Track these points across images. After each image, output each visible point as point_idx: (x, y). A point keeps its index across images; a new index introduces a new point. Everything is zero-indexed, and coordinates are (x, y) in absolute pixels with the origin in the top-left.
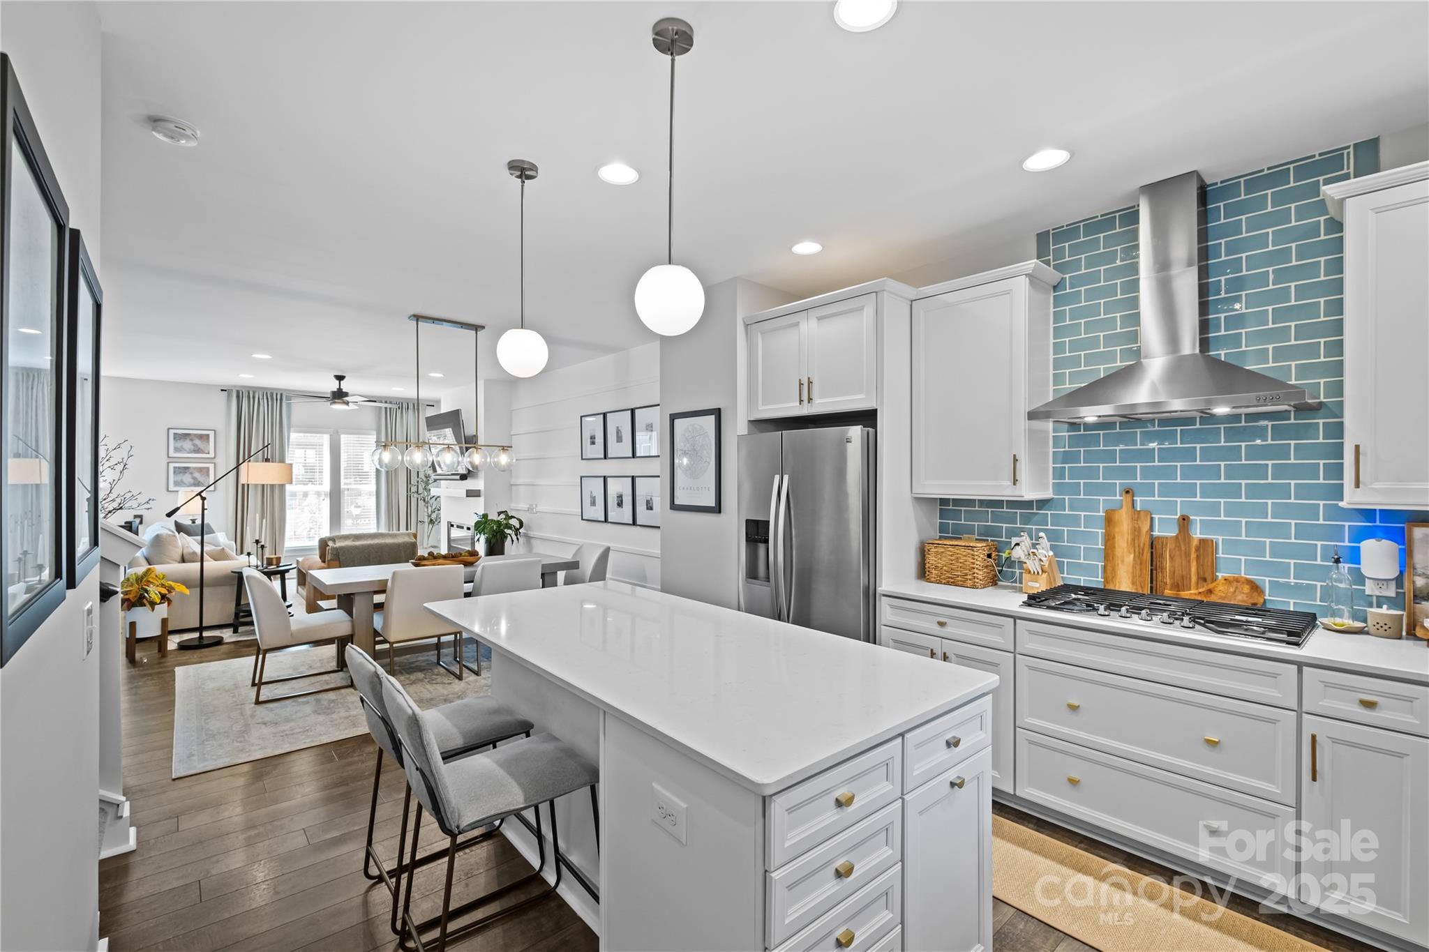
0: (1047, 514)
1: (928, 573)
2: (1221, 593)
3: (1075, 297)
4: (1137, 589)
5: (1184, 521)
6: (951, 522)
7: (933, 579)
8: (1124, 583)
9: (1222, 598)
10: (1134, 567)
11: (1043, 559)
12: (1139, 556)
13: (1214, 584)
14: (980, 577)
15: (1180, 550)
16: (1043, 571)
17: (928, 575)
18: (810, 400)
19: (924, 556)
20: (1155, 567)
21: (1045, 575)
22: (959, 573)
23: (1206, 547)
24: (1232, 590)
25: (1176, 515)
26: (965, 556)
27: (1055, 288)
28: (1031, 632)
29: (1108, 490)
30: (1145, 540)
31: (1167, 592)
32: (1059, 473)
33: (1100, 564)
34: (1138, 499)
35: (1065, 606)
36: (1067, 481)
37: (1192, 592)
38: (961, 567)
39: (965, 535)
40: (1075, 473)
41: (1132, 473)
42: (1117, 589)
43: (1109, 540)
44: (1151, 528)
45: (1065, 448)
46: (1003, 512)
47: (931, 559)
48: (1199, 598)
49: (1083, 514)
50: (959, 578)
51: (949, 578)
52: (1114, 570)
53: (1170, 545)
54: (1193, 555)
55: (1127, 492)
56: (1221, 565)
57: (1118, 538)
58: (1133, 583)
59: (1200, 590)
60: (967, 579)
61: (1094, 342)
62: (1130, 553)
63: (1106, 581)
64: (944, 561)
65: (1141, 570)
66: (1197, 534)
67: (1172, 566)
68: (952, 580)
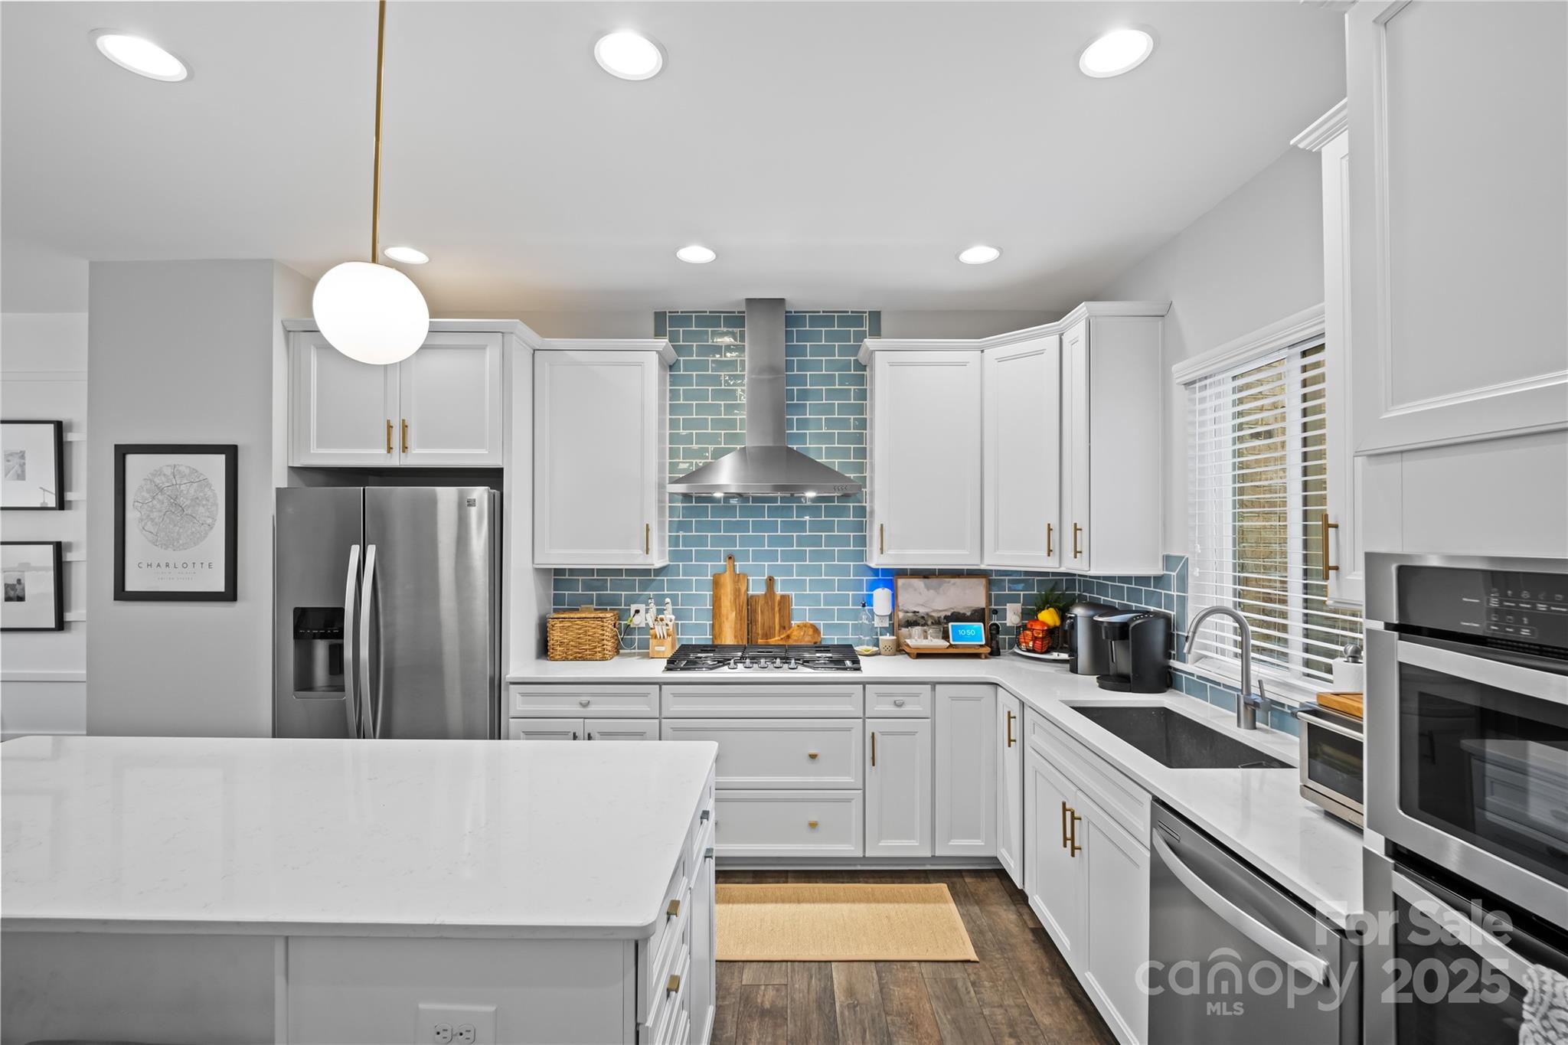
0: (664, 580)
1: (551, 651)
2: (798, 637)
3: (687, 380)
4: (738, 642)
5: (771, 581)
6: (567, 593)
7: (558, 657)
8: (728, 638)
9: (796, 641)
10: (736, 623)
11: (669, 623)
12: (739, 612)
13: (791, 630)
14: (609, 648)
15: (768, 605)
16: (668, 635)
17: (552, 653)
18: (405, 448)
19: (547, 632)
20: (751, 622)
21: (670, 639)
22: (587, 647)
23: (785, 599)
24: (802, 633)
25: (764, 576)
26: (594, 628)
27: (671, 367)
28: (675, 695)
29: (714, 556)
30: (743, 599)
31: (760, 641)
32: (674, 541)
33: (708, 623)
34: (737, 563)
35: (692, 665)
36: (681, 548)
37: (777, 638)
38: (589, 640)
39: (582, 606)
40: (687, 541)
41: (732, 541)
42: (723, 643)
43: (716, 601)
44: (747, 590)
45: (679, 517)
46: (622, 580)
47: (555, 636)
48: (781, 643)
49: (694, 578)
50: (588, 652)
51: (576, 653)
52: (720, 627)
53: (761, 602)
54: (777, 609)
55: (730, 558)
56: (795, 614)
57: (723, 598)
58: (735, 637)
59: (782, 637)
60: (596, 652)
61: (703, 423)
62: (733, 611)
63: (715, 637)
64: (571, 635)
65: (741, 624)
66: (779, 591)
67: (763, 619)
68: (580, 655)
